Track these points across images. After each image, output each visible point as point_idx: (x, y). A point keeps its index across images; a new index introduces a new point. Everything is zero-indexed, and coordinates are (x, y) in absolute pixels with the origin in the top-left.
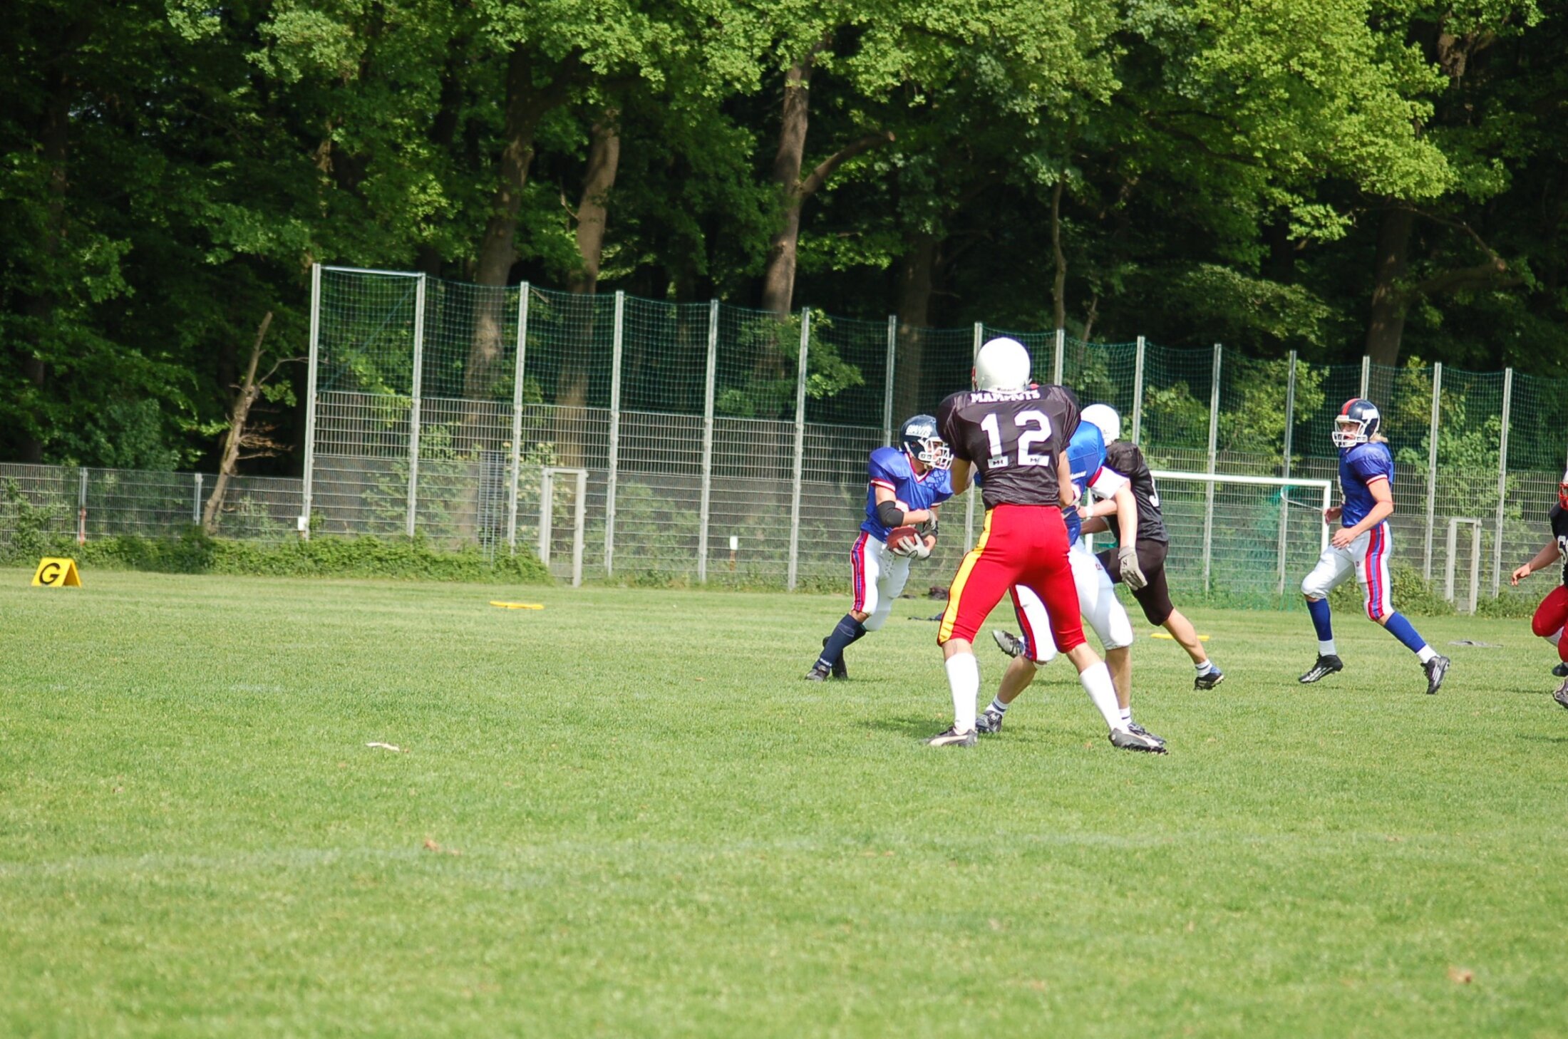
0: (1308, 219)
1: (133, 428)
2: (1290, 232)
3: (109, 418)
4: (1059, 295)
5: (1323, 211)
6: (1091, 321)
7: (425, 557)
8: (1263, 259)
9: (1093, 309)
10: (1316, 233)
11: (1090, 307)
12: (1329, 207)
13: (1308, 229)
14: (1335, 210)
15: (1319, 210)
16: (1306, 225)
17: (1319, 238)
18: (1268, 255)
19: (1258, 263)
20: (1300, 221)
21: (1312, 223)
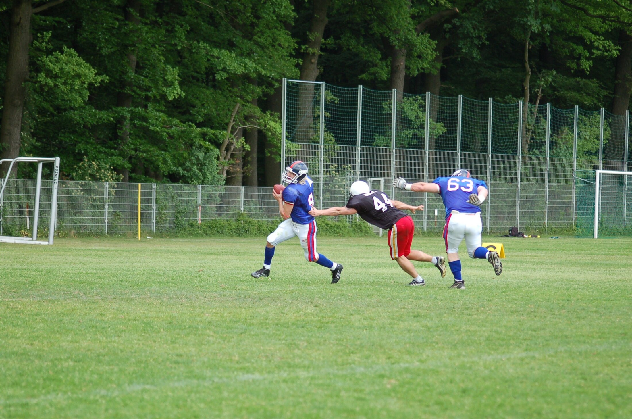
0: (601, 48)
1: (209, 164)
2: (593, 54)
3: (198, 159)
4: (527, 86)
5: (608, 43)
6: (539, 98)
7: (327, 225)
8: (590, 67)
9: (540, 92)
10: (605, 54)
11: (538, 92)
12: (610, 42)
13: (601, 52)
14: (613, 43)
15: (607, 43)
16: (600, 50)
17: (607, 56)
18: (592, 65)
19: (589, 70)
20: (598, 49)
21: (603, 49)
